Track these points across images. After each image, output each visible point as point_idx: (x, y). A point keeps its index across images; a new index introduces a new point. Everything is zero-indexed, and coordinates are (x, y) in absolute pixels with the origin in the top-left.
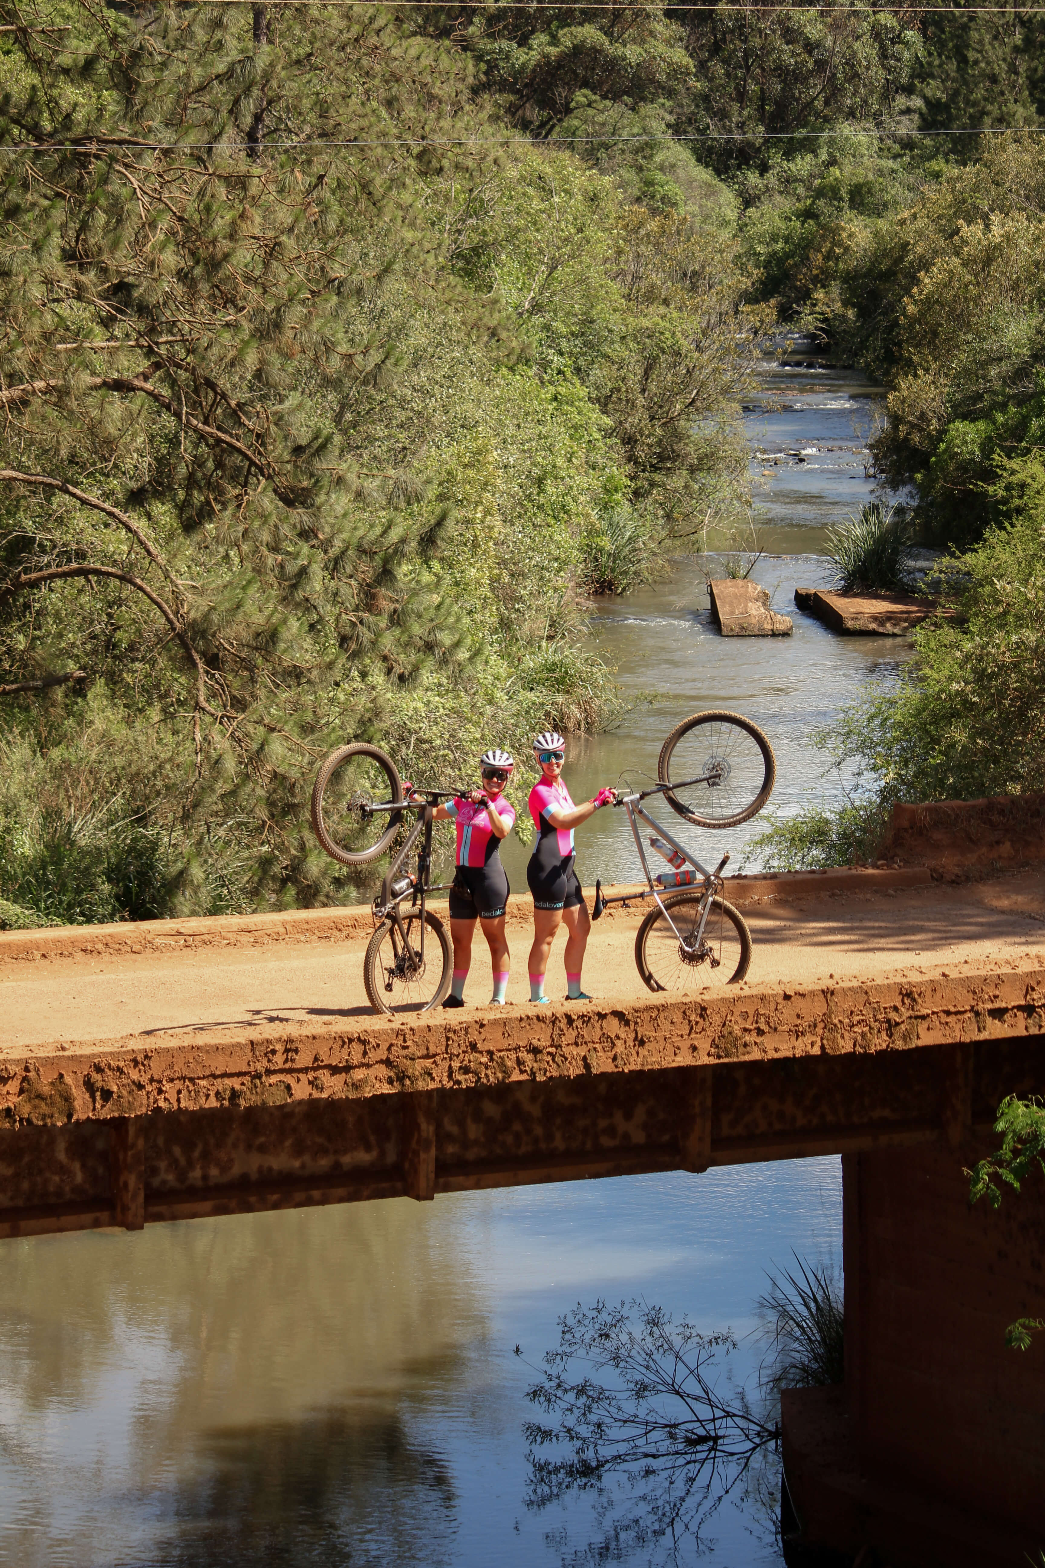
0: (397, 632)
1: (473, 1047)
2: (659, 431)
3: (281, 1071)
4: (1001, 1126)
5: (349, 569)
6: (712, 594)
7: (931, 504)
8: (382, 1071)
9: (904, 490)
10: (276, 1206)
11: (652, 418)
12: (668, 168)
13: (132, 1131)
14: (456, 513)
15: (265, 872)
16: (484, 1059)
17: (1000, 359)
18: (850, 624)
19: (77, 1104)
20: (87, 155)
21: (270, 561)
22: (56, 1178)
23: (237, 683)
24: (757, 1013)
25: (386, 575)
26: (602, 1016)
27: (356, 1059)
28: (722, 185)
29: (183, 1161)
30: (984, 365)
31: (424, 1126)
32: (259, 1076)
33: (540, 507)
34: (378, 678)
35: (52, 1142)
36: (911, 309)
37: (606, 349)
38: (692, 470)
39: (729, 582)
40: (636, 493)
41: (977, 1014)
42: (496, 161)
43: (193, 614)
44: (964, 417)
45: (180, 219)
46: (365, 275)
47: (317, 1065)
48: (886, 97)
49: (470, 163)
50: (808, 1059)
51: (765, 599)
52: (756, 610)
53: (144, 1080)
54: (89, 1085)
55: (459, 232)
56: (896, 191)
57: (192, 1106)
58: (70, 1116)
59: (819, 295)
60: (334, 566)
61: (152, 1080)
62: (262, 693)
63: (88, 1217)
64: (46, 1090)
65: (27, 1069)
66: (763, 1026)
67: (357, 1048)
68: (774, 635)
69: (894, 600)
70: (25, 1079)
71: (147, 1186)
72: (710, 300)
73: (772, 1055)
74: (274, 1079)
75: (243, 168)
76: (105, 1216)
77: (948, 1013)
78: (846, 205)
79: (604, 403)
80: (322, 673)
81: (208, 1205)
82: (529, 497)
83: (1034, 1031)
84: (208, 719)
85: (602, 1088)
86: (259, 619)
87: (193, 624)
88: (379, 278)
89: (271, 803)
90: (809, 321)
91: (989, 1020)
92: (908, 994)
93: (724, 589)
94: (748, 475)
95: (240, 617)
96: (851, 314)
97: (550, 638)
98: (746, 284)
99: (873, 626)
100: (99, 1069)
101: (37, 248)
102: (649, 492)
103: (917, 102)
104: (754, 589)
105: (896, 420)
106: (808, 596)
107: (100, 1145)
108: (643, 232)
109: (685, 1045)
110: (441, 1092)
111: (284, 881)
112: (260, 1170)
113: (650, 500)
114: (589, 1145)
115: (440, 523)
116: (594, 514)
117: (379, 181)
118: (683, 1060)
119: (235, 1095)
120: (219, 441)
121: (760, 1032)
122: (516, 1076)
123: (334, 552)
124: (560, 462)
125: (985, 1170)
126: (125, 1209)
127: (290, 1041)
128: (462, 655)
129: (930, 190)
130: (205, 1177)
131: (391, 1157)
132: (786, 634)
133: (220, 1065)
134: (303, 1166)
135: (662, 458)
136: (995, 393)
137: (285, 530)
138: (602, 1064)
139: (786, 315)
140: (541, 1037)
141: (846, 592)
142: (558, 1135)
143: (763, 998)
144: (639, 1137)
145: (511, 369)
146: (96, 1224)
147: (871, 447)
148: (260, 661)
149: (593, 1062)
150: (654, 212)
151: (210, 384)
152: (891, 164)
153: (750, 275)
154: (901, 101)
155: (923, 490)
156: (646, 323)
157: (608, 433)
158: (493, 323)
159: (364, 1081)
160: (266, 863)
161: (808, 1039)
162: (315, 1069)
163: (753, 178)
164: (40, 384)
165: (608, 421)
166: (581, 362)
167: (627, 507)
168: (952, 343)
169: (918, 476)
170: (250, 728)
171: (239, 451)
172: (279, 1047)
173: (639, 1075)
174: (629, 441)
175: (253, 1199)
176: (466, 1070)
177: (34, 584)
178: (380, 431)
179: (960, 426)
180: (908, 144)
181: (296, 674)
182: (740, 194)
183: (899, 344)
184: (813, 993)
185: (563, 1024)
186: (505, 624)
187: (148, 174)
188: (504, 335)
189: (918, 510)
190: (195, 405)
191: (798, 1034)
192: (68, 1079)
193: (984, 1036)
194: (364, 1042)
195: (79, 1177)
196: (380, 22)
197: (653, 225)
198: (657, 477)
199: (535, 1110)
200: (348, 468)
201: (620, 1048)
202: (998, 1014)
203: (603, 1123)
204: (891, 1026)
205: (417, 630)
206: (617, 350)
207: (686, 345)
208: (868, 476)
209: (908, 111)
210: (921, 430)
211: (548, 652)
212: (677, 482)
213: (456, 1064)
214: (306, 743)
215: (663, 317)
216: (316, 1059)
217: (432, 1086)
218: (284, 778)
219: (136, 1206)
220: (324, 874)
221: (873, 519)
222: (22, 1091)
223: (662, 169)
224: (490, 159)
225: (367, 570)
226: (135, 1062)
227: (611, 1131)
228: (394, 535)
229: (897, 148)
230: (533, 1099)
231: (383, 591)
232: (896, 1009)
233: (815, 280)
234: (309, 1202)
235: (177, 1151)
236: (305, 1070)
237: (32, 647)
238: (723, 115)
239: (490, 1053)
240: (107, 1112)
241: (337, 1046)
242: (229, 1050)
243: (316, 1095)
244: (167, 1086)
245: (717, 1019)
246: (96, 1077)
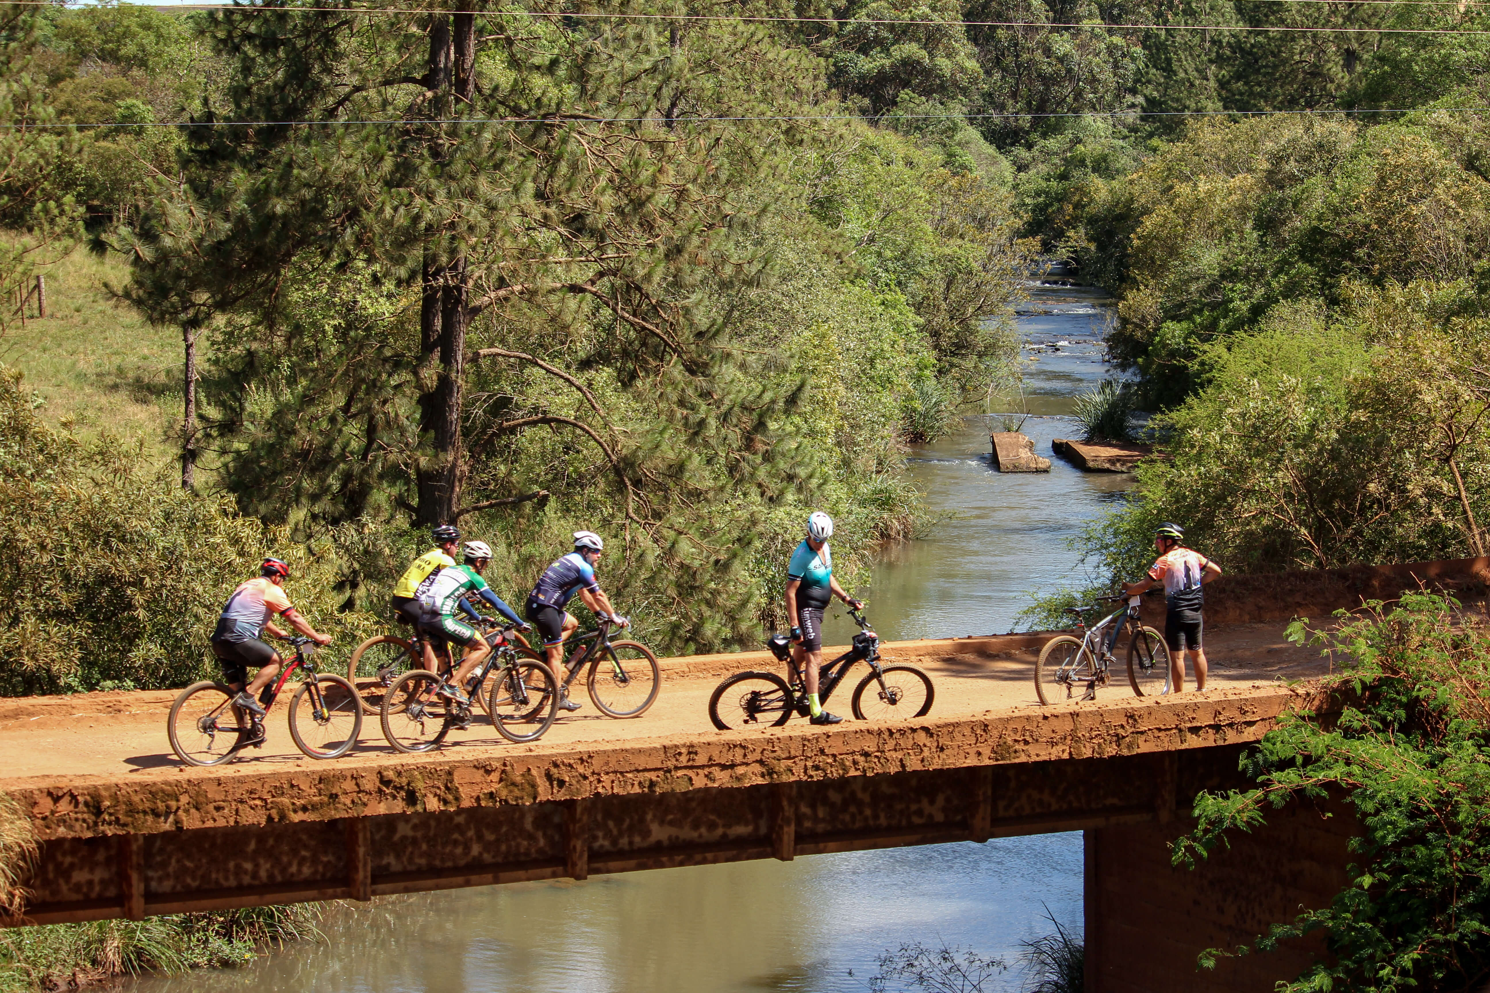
0: (768, 467)
1: (822, 751)
2: (957, 328)
3: (686, 767)
4: (1197, 812)
5: (735, 421)
6: (993, 443)
7: (1149, 381)
8: (758, 768)
9: (1131, 370)
10: (681, 864)
11: (952, 318)
12: (964, 144)
13: (579, 810)
14: (812, 381)
15: (674, 634)
16: (830, 760)
17: (1198, 279)
18: (1091, 464)
19: (540, 790)
20: (552, 126)
21: (679, 415)
22: (525, 843)
23: (656, 501)
24: (1024, 729)
25: (761, 426)
26: (913, 730)
27: (739, 759)
28: (1002, 157)
29: (615, 832)
30: (1186, 282)
31: (786, 808)
32: (669, 771)
33: (872, 378)
34: (755, 496)
35: (522, 816)
36: (1136, 242)
37: (919, 269)
38: (980, 356)
39: (1006, 434)
40: (940, 371)
41: (1180, 730)
42: (841, 137)
43: (624, 452)
44: (1173, 319)
45: (617, 171)
46: (748, 214)
47: (711, 763)
48: (1118, 97)
49: (823, 137)
50: (1060, 762)
51: (1031, 446)
52: (1025, 454)
53: (588, 773)
54: (549, 776)
55: (816, 185)
56: (1124, 161)
57: (622, 792)
58: (535, 798)
59: (1071, 233)
60: (724, 419)
61: (593, 773)
62: (673, 507)
63: (548, 871)
64: (518, 779)
65: (505, 765)
66: (1028, 738)
67: (739, 752)
68: (1038, 471)
69: (1122, 448)
70: (503, 771)
71: (590, 849)
72: (993, 235)
73: (1034, 759)
74: (680, 773)
75: (662, 136)
76: (560, 869)
77: (1159, 730)
78: (1089, 170)
79: (918, 308)
80: (716, 494)
81: (633, 863)
82: (863, 371)
83: (1221, 743)
84: (635, 525)
85: (914, 782)
86: (671, 455)
87: (625, 459)
88: (759, 216)
89: (679, 585)
90: (1063, 253)
91: (1188, 735)
92: (1131, 716)
93: (1002, 439)
94: (1020, 359)
95: (658, 454)
96: (1093, 247)
97: (878, 472)
98: (1018, 223)
99: (1107, 466)
100: (556, 765)
101: (516, 190)
102: (949, 371)
103: (1140, 99)
104: (1023, 439)
105: (1125, 321)
106: (1061, 444)
107: (556, 819)
108: (946, 187)
109: (972, 751)
110: (799, 783)
111: (687, 641)
112: (670, 838)
113: (949, 376)
114: (904, 823)
115: (800, 388)
116: (910, 386)
117: (758, 151)
118: (972, 762)
119: (652, 784)
120: (644, 328)
121: (1026, 742)
122: (852, 773)
123: (724, 408)
124: (886, 347)
125: (1184, 842)
126: (574, 865)
127: (692, 746)
128: (814, 482)
129: (1148, 160)
130: (631, 843)
131: (763, 830)
132: (1046, 471)
133: (642, 762)
134: (700, 836)
135: (959, 346)
136: (1195, 302)
137: (690, 391)
138: (913, 764)
139: (1047, 248)
140: (870, 746)
141: (1088, 442)
142: (882, 815)
143: (1028, 718)
144: (940, 817)
145: (852, 282)
146: (554, 875)
147: (1107, 340)
148: (672, 485)
149: (907, 763)
150: (955, 174)
151: (638, 288)
152: (1121, 143)
153: (1021, 218)
154: (1129, 98)
155: (1143, 370)
156: (947, 251)
157: (921, 328)
158: (839, 250)
159: (744, 775)
160: (675, 627)
161: (1060, 747)
162: (709, 766)
163: (1023, 153)
164: (518, 288)
165: (921, 320)
166: (902, 278)
167: (934, 382)
168: (1164, 266)
169: (1140, 360)
170: (665, 532)
171: (658, 335)
172: (684, 750)
173: (940, 773)
174: (935, 334)
175: (664, 859)
176: (817, 768)
177: (512, 430)
178: (758, 323)
179: (1169, 324)
180: (1134, 130)
181: (697, 495)
182: (1014, 163)
183: (1127, 268)
184: (1063, 715)
185: (886, 736)
186: (846, 463)
187: (595, 139)
188: (846, 258)
189: (1139, 384)
190: (628, 302)
191: (1053, 744)
192: (534, 772)
193: (1185, 746)
194: (744, 747)
195: (542, 842)
196: (760, 35)
197: (953, 182)
198: (955, 360)
199: (866, 798)
200: (735, 348)
201: (926, 753)
202: (1195, 730)
203: (914, 807)
204: (1119, 739)
205: (782, 465)
206: (926, 270)
207: (976, 266)
208: (1104, 361)
209: (1133, 106)
210: (1142, 328)
211: (878, 482)
212: (969, 363)
213: (809, 764)
214: (704, 543)
215: (960, 247)
216: (710, 759)
217: (793, 779)
218: (689, 567)
219: (582, 864)
220: (716, 634)
221: (1107, 391)
222: (501, 780)
223: (959, 144)
224: (837, 134)
225: (748, 421)
226: (582, 760)
227: (920, 813)
228: (768, 397)
229: (1125, 132)
230: (864, 789)
231: (759, 437)
232: (1122, 726)
233: (1067, 223)
234: (704, 861)
235: (611, 824)
236: (702, 767)
237: (509, 474)
238: (1002, 107)
239: (834, 756)
240: (561, 796)
241: (725, 750)
242: (650, 752)
243: (710, 785)
244: (604, 778)
245: (995, 733)
246: (554, 771)
